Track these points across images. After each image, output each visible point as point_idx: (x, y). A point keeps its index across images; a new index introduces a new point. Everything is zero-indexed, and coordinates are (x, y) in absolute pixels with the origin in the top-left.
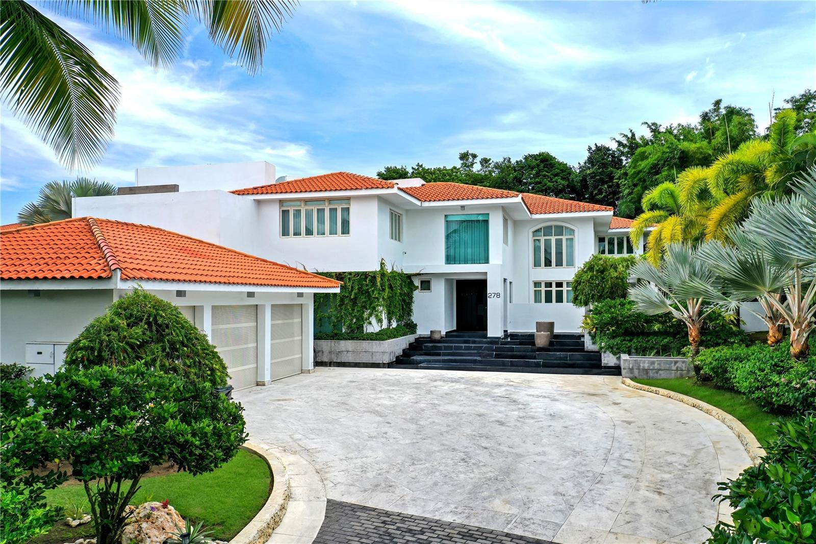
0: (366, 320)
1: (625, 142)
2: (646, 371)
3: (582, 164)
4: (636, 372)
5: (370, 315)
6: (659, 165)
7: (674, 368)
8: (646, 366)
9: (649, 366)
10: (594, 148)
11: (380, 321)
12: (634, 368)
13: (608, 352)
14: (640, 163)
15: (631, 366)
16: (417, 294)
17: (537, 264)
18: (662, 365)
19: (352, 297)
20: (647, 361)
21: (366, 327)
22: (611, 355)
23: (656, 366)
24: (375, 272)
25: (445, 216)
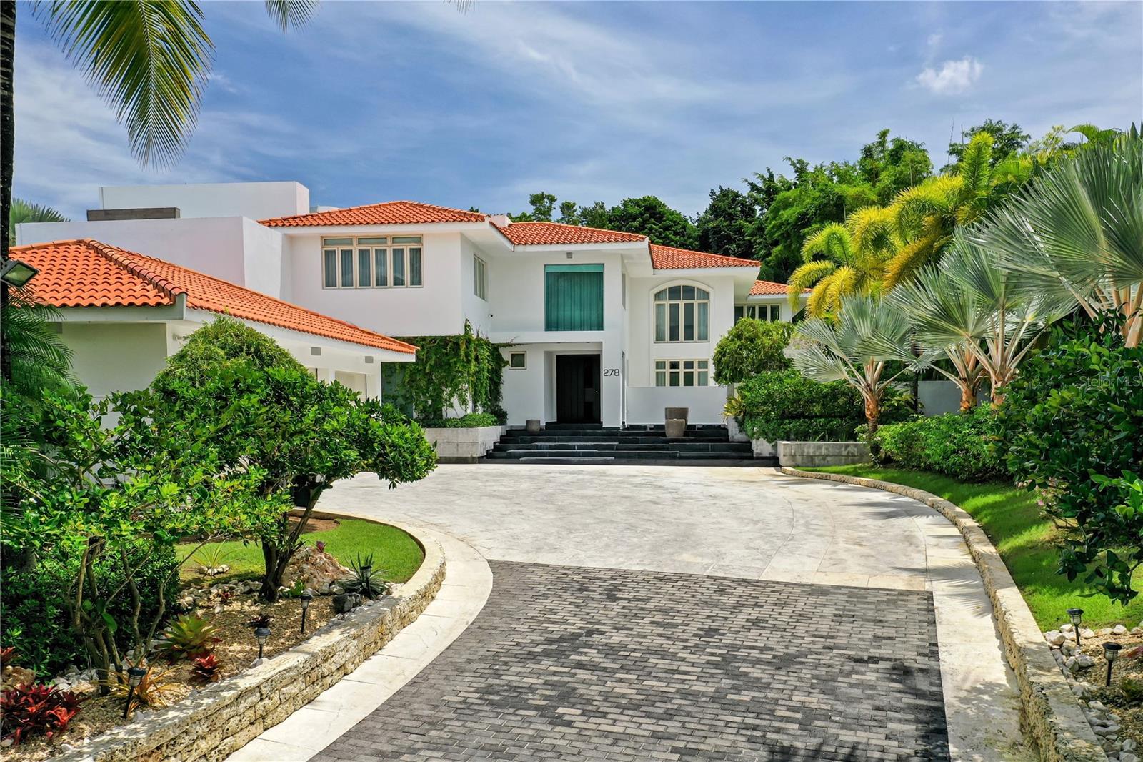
0: (446, 401)
1: (760, 185)
2: (811, 457)
3: (702, 214)
4: (799, 459)
5: (451, 395)
6: (807, 214)
7: (844, 453)
8: (811, 451)
9: (814, 452)
10: (718, 193)
11: (464, 402)
12: (797, 454)
13: (761, 439)
14: (782, 212)
15: (793, 451)
16: (508, 373)
17: (659, 338)
18: (830, 449)
19: (427, 371)
20: (811, 447)
21: (446, 411)
22: (765, 442)
23: (823, 451)
24: (458, 337)
25: (545, 266)
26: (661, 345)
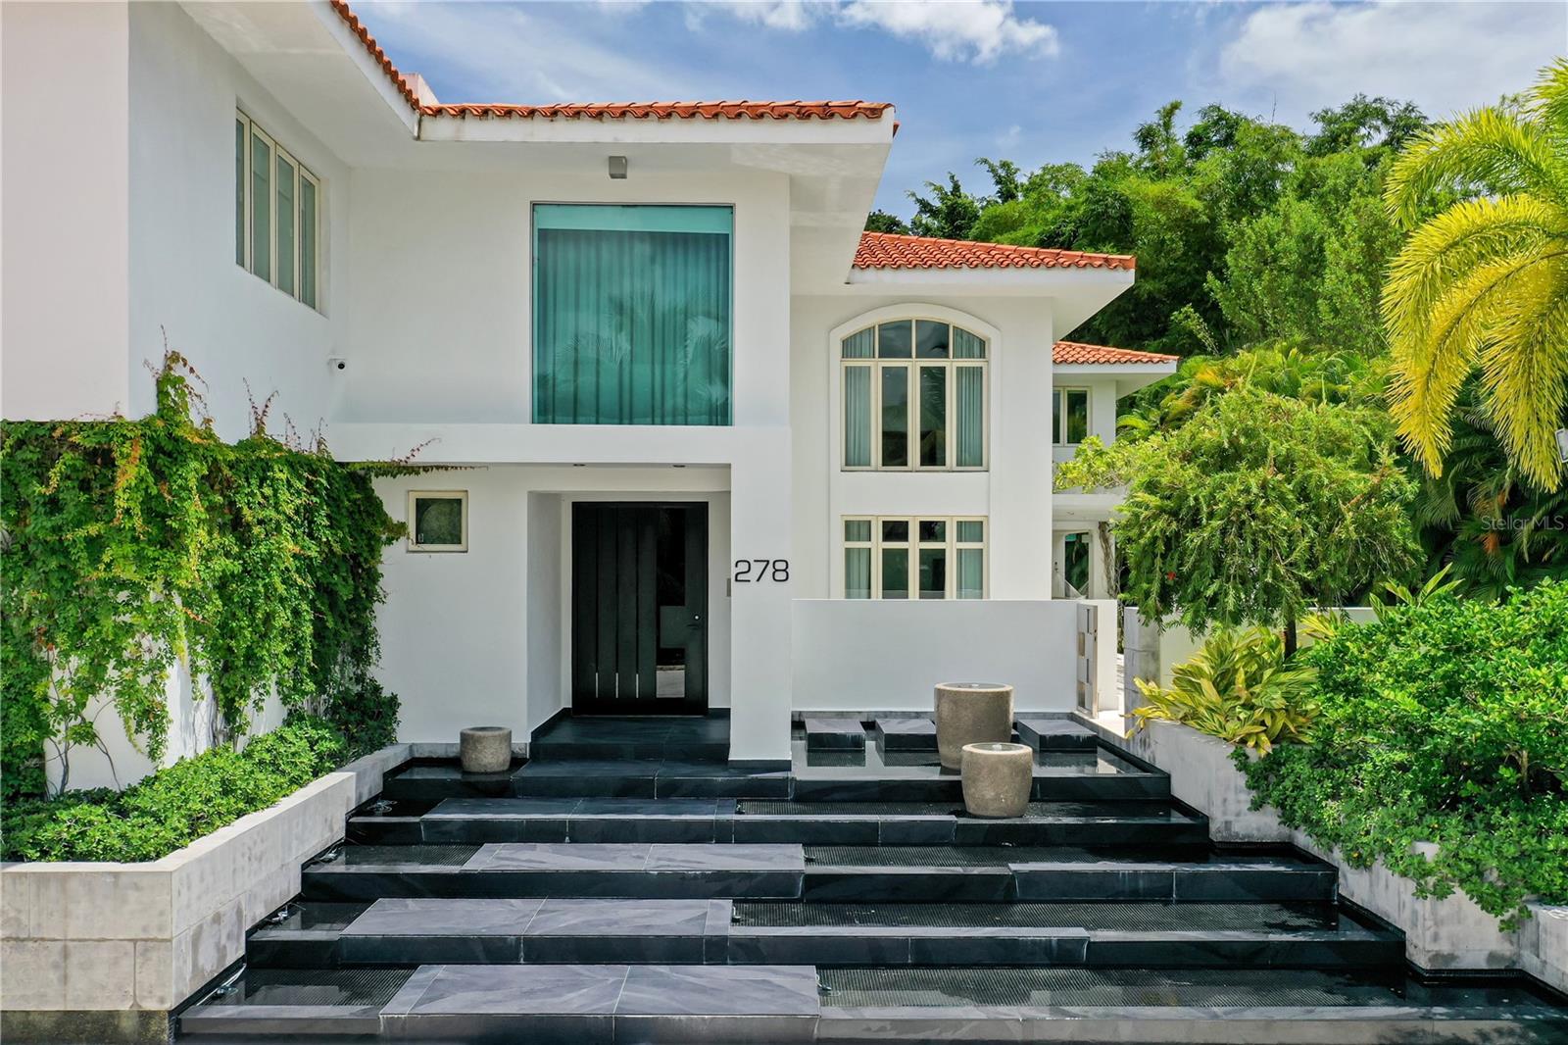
0: (63, 713)
1: (937, 203)
11: (153, 719)
17: (855, 457)
21: (61, 758)
25: (534, 205)
26: (860, 478)
